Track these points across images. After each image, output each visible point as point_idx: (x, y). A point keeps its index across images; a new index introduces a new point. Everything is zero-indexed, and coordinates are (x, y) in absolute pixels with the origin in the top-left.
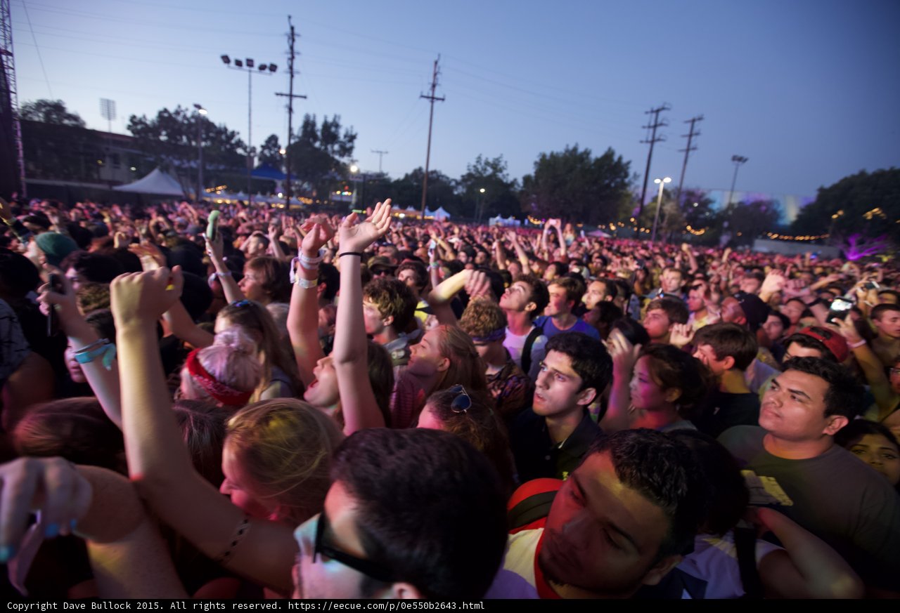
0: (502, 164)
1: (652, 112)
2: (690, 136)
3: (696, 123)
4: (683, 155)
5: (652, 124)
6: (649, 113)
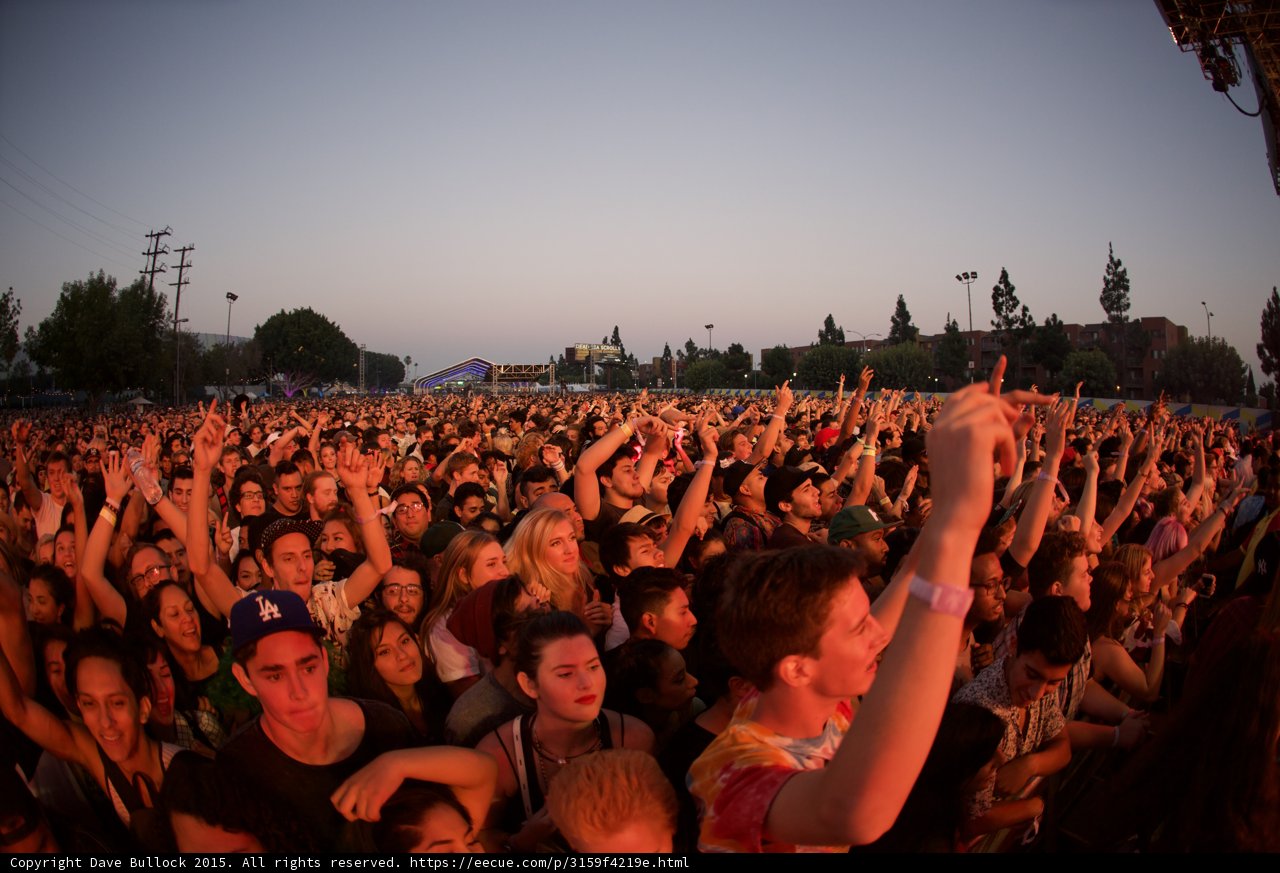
1: (152, 236)
2: (182, 267)
3: (187, 253)
4: (175, 288)
5: (152, 250)
6: (147, 236)
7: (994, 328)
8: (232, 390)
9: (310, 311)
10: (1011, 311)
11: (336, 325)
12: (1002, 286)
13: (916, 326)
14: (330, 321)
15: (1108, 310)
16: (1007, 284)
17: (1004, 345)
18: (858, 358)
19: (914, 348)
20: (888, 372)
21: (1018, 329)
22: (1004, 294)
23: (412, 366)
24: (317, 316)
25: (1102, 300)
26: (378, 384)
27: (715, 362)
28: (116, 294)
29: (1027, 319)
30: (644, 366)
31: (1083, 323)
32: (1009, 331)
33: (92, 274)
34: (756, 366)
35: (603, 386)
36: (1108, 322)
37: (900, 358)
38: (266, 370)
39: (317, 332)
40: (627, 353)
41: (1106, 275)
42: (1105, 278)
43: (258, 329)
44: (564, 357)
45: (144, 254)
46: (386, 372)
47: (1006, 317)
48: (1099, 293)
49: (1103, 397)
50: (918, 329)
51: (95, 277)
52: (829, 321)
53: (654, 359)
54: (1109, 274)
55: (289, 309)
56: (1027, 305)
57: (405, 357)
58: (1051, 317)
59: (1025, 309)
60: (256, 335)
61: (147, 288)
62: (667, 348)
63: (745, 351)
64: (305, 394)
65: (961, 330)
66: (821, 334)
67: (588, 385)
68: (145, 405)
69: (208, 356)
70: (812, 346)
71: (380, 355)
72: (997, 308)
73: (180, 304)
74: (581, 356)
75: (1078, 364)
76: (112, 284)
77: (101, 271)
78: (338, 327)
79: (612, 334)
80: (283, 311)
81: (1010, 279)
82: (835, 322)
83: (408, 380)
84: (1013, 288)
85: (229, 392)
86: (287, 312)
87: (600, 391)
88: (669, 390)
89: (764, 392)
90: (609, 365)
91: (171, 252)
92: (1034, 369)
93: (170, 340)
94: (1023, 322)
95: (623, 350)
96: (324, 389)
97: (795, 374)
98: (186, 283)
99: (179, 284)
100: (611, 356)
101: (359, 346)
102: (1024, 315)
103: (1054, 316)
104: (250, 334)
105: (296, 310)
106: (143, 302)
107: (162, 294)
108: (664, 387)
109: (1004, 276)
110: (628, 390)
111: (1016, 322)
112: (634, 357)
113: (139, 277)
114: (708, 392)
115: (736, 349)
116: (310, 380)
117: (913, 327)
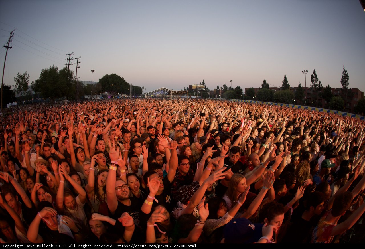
0: (26, 76)
1: (68, 55)
2: (77, 63)
3: (79, 59)
4: (76, 69)
5: (68, 59)
6: (67, 55)
7: (311, 87)
8: (93, 97)
9: (115, 74)
10: (316, 82)
11: (123, 78)
12: (314, 75)
13: (289, 84)
14: (121, 77)
15: (343, 85)
16: (315, 74)
17: (314, 92)
18: (273, 93)
19: (289, 91)
20: (282, 98)
21: (318, 88)
22: (314, 77)
23: (144, 89)
24: (117, 76)
25: (341, 81)
26: (135, 95)
27: (232, 91)
28: (58, 72)
29: (320, 85)
30: (211, 91)
31: (336, 88)
32: (315, 88)
33: (50, 66)
34: (244, 93)
35: (200, 97)
36: (343, 88)
37: (285, 94)
38: (102, 91)
39: (117, 80)
40: (207, 87)
41: (343, 74)
42: (342, 75)
43: (100, 79)
44: (189, 88)
45: (66, 60)
46: (137, 91)
47: (315, 84)
48: (341, 80)
49: (341, 111)
50: (290, 85)
51: (52, 67)
52: (265, 81)
53: (214, 89)
55: (109, 74)
56: (320, 81)
57: (142, 87)
58: (328, 86)
59: (320, 82)
60: (99, 81)
61: (67, 69)
62: (218, 86)
63: (241, 89)
64: (114, 97)
65: (302, 87)
66: (262, 85)
67: (196, 96)
68: (67, 102)
69: (85, 88)
70: (260, 88)
71: (135, 86)
72: (312, 81)
73: (77, 73)
74: (194, 88)
75: (334, 100)
76: (57, 69)
77: (54, 65)
78: (124, 79)
79: (202, 82)
80: (107, 75)
81: (316, 73)
82: (266, 81)
83: (143, 93)
84: (317, 76)
85: (92, 97)
86: (108, 75)
87: (199, 98)
88: (219, 99)
89: (246, 101)
90: (202, 90)
91: (74, 59)
92: (322, 100)
93: (75, 83)
94: (319, 86)
95: (206, 86)
96: (119, 96)
97: (255, 96)
98: (79, 67)
99: (77, 68)
100: (202, 88)
101: (129, 84)
102: (320, 84)
103: (329, 85)
104: (98, 81)
105: (111, 74)
106: (66, 73)
107: (72, 71)
108: (217, 97)
109: (314, 72)
110: (207, 98)
111: (317, 86)
112: (209, 88)
113: (65, 66)
114: (230, 100)
115: (238, 88)
116: (115, 94)
117: (288, 85)
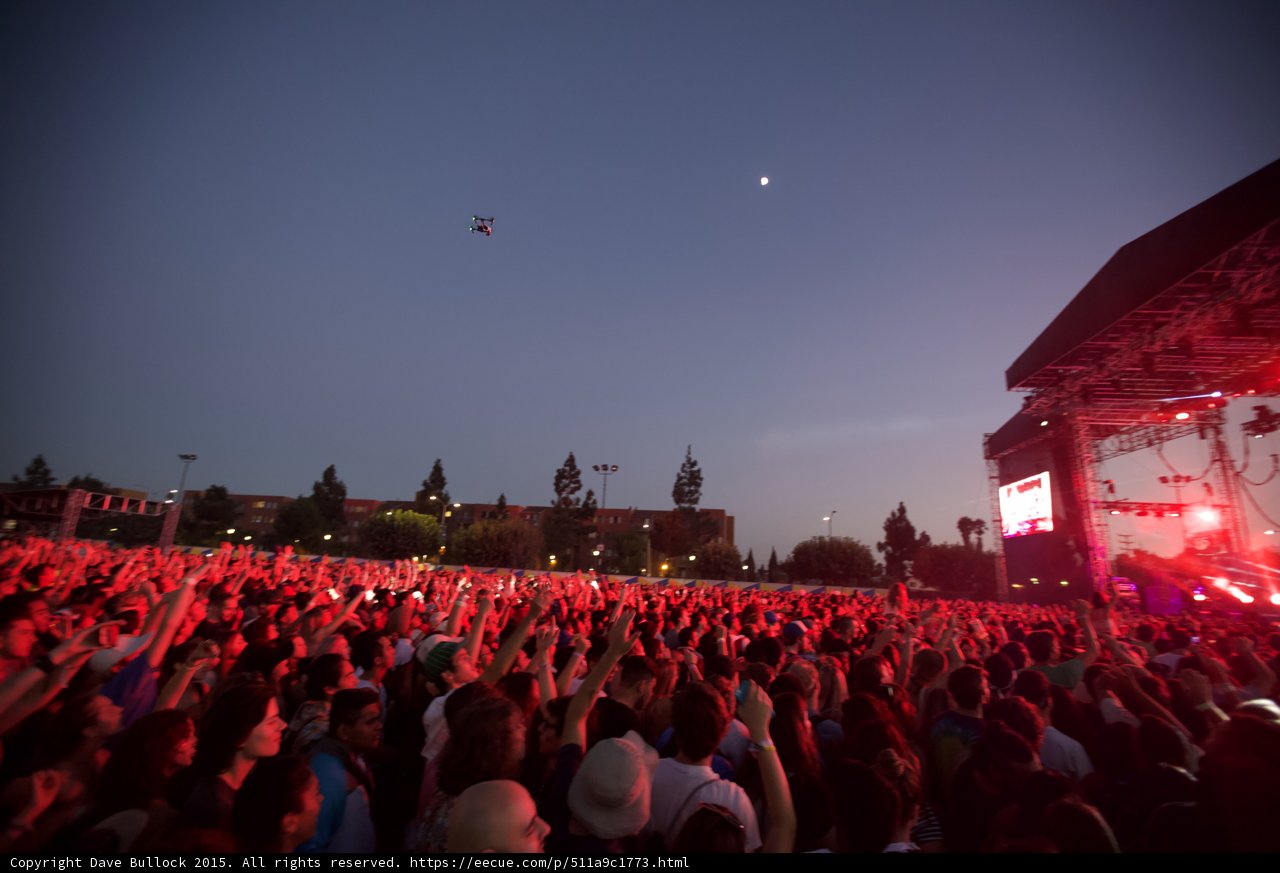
7: (550, 505)
10: (573, 493)
12: (567, 469)
15: (678, 501)
16: (573, 468)
22: (568, 475)
25: (673, 491)
36: (674, 511)
41: (680, 471)
42: (678, 475)
47: (566, 499)
48: (671, 486)
52: (330, 473)
54: (683, 471)
56: (590, 489)
59: (590, 494)
65: (510, 504)
66: (317, 487)
72: (559, 490)
82: (338, 474)
84: (578, 473)
94: (586, 504)
109: (572, 460)
117: (446, 495)
